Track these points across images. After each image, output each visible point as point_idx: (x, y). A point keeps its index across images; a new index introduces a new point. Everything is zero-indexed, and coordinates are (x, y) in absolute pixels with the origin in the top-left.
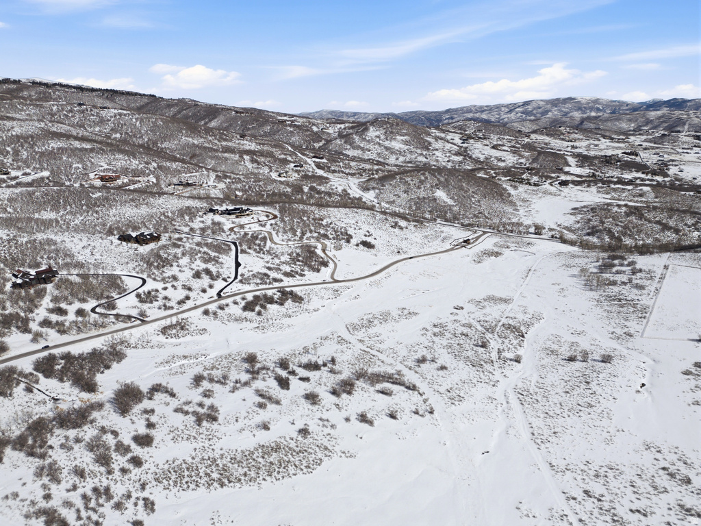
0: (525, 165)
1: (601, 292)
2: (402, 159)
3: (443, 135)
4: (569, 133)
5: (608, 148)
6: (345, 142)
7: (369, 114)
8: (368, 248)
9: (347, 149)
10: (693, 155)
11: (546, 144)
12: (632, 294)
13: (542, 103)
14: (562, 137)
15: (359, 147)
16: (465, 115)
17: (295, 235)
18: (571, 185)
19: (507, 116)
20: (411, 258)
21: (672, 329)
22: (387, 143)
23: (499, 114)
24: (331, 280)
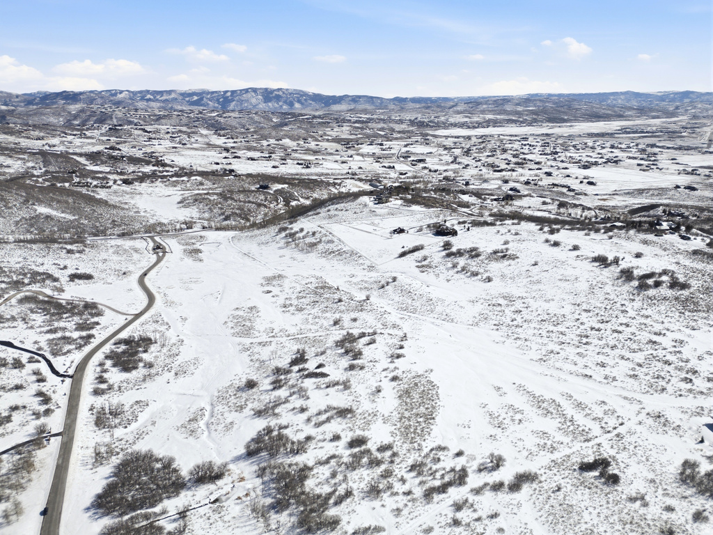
1: (316, 252)
4: (25, 130)
5: (85, 144)
8: (87, 279)
10: (158, 146)
14: (24, 135)
18: (136, 183)
20: (145, 275)
21: (380, 257)
24: (132, 317)
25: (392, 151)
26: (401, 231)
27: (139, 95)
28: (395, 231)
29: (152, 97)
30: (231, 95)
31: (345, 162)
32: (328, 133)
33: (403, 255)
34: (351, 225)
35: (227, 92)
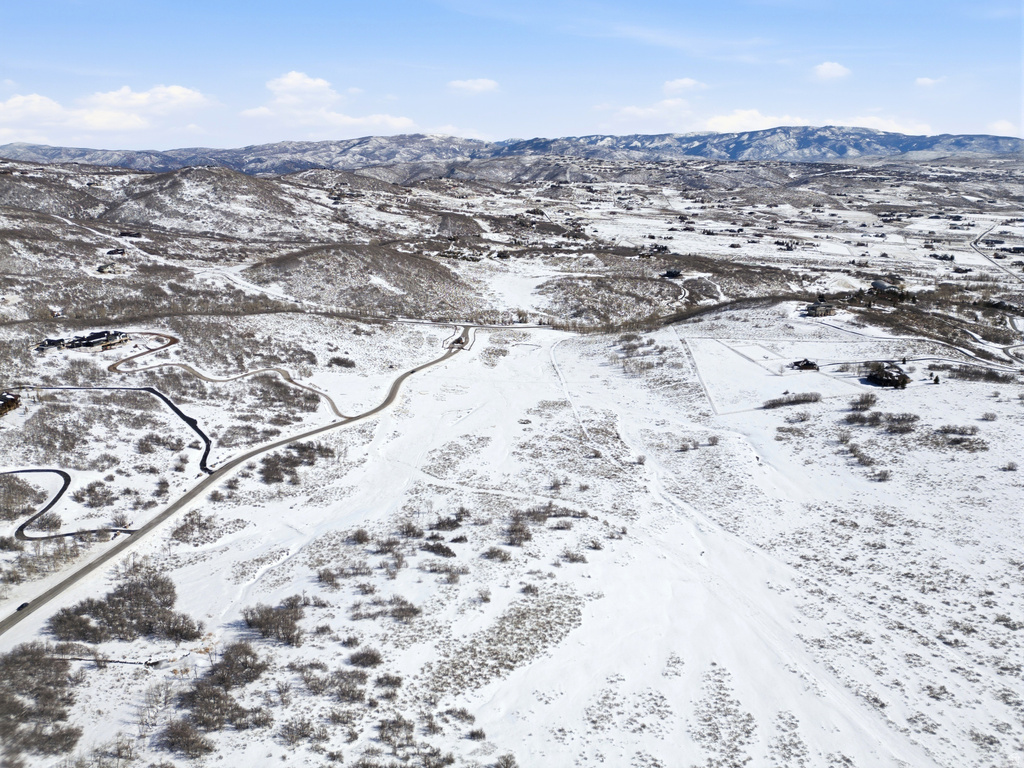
0: (434, 233)
1: (644, 378)
2: (258, 230)
3: (302, 192)
4: (455, 186)
5: (507, 205)
6: (147, 206)
7: (113, 153)
8: (347, 366)
9: (155, 217)
10: (594, 211)
11: (435, 202)
12: (675, 374)
13: (384, 141)
14: (449, 192)
15: (176, 214)
16: (279, 155)
17: (229, 364)
18: (512, 258)
19: (340, 158)
20: (413, 372)
21: (735, 401)
22: (223, 206)
23: (329, 156)
24: (343, 419)
25: (972, 231)
26: (807, 365)
27: (624, 142)
28: (796, 364)
29: (639, 144)
30: (748, 139)
31: (863, 245)
32: (866, 196)
33: (773, 405)
34: (732, 345)
35: (743, 134)
